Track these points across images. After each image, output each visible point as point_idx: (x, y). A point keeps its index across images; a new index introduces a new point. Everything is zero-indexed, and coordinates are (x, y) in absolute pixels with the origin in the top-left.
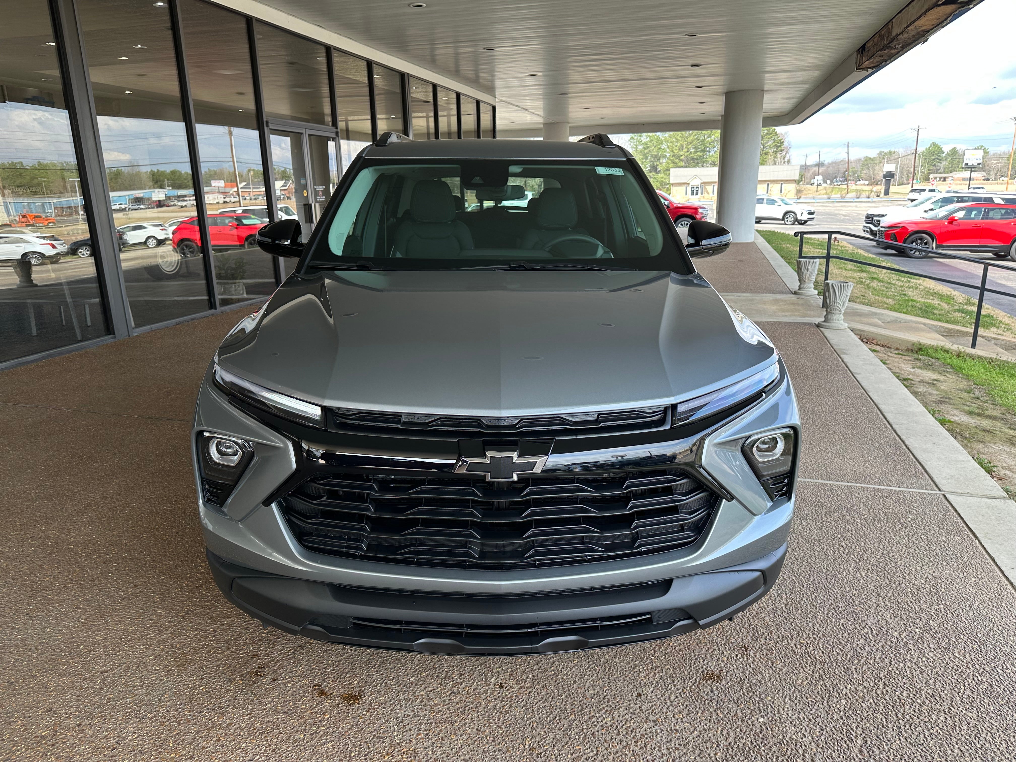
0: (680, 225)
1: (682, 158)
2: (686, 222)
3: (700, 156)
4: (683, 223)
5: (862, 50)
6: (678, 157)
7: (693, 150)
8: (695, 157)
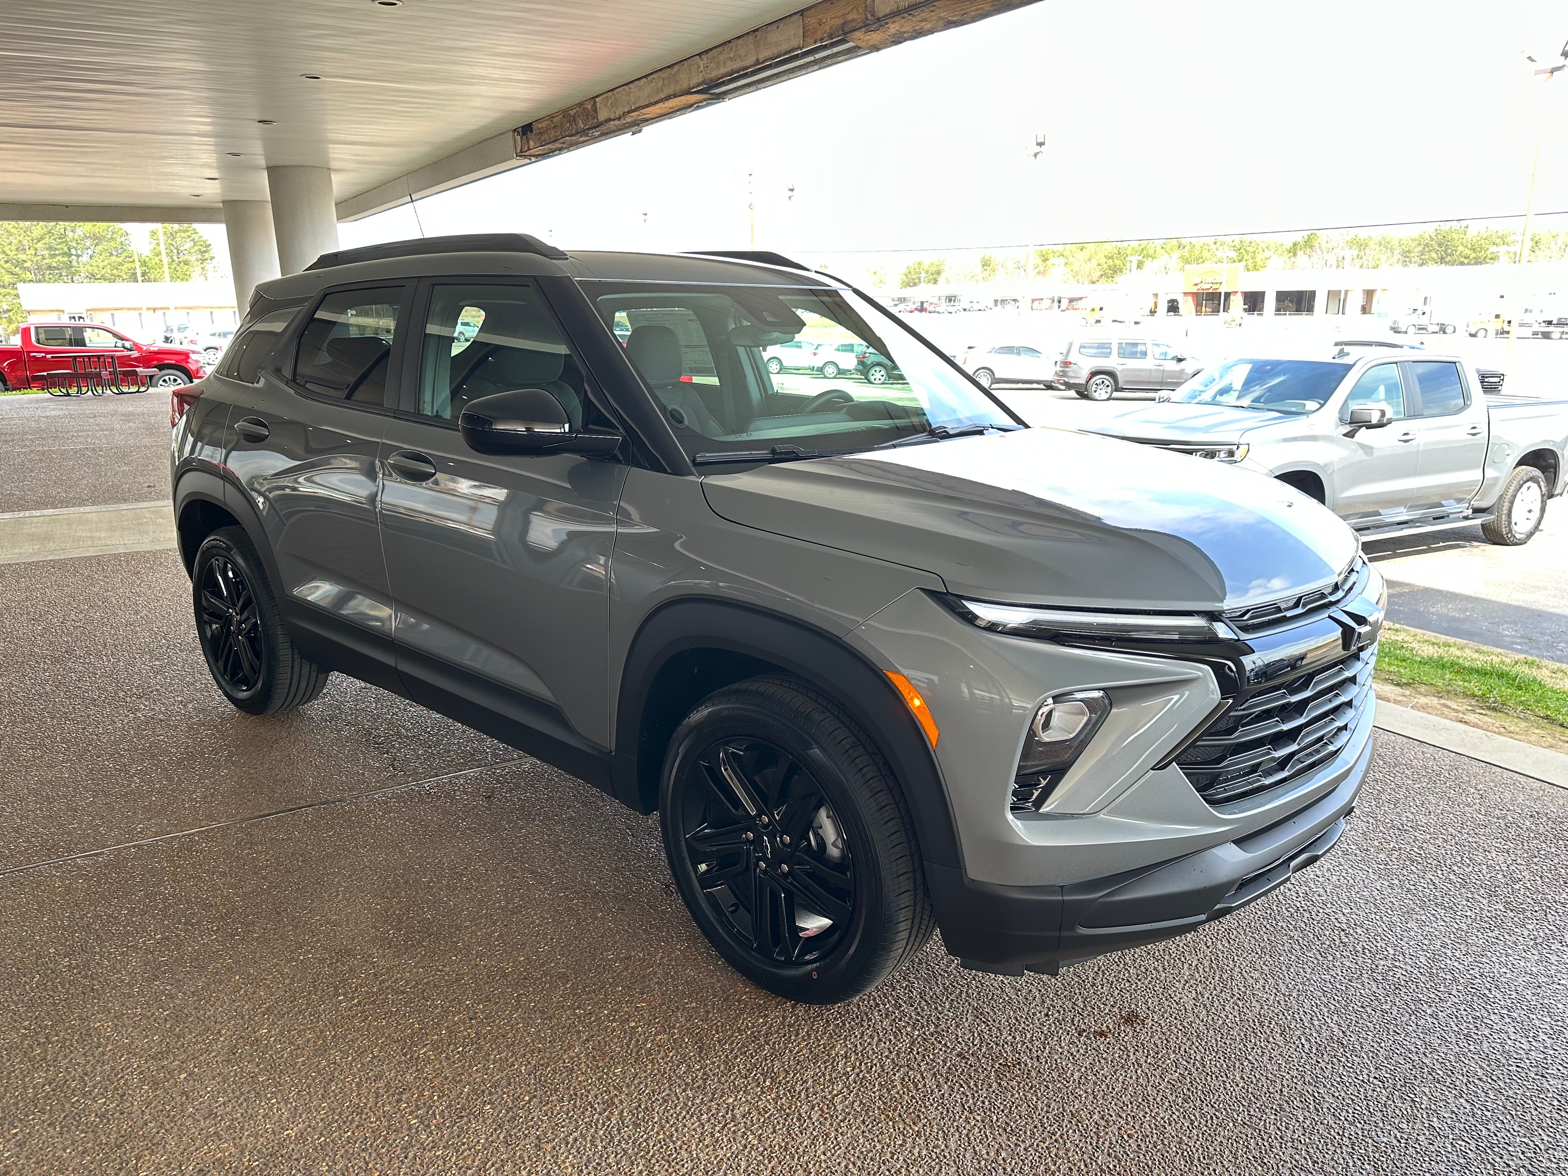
0: (161, 382)
1: (25, 265)
2: (172, 378)
3: (64, 263)
4: (167, 378)
5: (526, 130)
6: (19, 264)
7: (46, 253)
8: (55, 265)
